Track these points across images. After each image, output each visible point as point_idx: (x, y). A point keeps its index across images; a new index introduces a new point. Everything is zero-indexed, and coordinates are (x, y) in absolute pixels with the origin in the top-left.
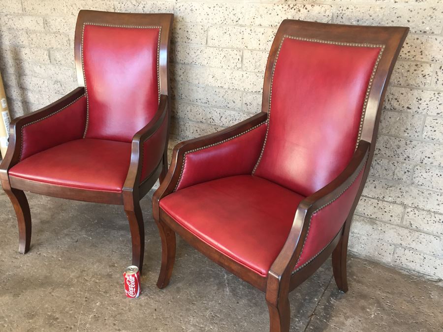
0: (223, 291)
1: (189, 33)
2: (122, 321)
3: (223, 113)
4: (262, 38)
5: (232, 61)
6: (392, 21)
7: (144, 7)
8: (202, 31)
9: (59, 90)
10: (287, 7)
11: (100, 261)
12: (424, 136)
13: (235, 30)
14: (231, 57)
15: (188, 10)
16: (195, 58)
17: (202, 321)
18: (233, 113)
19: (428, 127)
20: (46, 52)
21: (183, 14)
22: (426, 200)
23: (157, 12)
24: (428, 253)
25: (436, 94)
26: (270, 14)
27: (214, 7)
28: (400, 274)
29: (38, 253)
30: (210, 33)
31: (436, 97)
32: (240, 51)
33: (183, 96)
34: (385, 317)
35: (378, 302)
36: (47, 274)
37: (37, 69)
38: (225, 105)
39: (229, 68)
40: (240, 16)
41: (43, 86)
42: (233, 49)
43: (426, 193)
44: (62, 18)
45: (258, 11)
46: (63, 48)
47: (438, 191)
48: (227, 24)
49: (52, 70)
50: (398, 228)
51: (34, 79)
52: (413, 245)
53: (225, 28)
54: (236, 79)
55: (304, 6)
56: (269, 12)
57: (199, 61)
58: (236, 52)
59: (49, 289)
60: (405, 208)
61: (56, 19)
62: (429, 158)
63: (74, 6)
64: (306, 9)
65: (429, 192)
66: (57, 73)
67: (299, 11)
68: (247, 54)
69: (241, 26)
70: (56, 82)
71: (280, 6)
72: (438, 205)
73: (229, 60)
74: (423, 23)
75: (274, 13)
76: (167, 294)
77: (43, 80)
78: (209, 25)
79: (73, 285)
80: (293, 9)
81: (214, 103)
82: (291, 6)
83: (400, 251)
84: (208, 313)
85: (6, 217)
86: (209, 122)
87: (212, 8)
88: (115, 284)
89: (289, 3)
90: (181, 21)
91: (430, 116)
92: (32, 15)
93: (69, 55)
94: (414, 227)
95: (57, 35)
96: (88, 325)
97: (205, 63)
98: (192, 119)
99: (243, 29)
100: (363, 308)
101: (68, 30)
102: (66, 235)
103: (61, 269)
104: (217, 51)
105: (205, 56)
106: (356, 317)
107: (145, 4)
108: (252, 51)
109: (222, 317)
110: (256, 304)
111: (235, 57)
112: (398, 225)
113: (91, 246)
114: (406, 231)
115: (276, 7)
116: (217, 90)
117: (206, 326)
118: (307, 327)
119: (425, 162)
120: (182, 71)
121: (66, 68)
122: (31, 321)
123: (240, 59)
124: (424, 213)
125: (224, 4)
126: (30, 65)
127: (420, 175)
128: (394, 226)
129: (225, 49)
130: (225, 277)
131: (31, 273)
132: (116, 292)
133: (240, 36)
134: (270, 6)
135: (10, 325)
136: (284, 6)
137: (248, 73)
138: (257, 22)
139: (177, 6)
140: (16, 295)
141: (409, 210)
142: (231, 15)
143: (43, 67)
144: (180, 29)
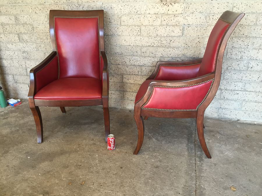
0: (152, 140)
1: (110, 19)
2: (113, 160)
3: (131, 59)
4: (150, 19)
5: (135, 32)
6: (211, 9)
7: (83, 7)
8: (118, 18)
9: (26, 56)
10: (162, 4)
11: (85, 139)
12: (227, 57)
13: (136, 17)
14: (134, 30)
15: (109, 8)
16: (114, 32)
17: (150, 153)
18: (136, 57)
19: (229, 53)
20: (16, 36)
21: (107, 10)
22: (230, 85)
23: (91, 9)
24: (232, 109)
25: (231, 39)
26: (154, 8)
27: (124, 6)
28: (221, 121)
29: (49, 141)
30: (122, 19)
31: (231, 40)
32: (139, 27)
33: (108, 52)
34: (224, 137)
35: (218, 132)
36: (61, 149)
37: (10, 46)
38: (132, 54)
39: (134, 35)
40: (138, 10)
41: (14, 55)
42: (135, 26)
43: (230, 82)
44: (28, 16)
45: (148, 7)
46: (28, 32)
47: (234, 80)
48: (132, 14)
49: (21, 45)
50: (219, 100)
51: (7, 52)
52: (226, 107)
53: (130, 16)
54: (137, 40)
55: (171, 4)
56: (154, 7)
57: (116, 33)
58: (137, 27)
59: (67, 155)
60: (221, 91)
61: (24, 16)
62: (230, 66)
63: (37, 8)
64: (172, 5)
65: (231, 82)
66: (25, 47)
67: (168, 6)
68: (143, 28)
69: (139, 14)
70: (24, 52)
71: (159, 4)
72: (235, 86)
73: (133, 31)
74: (224, 9)
75: (156, 8)
76: (127, 146)
77: (14, 52)
78: (122, 15)
79: (78, 151)
80: (166, 5)
81: (126, 54)
82: (165, 4)
83: (220, 110)
84: (151, 149)
85: (16, 129)
86: (123, 64)
87: (123, 7)
88: (100, 147)
89: (163, 2)
90: (106, 14)
91: (229, 48)
92: (6, 15)
93: (33, 36)
94: (226, 98)
95: (24, 25)
96: (98, 165)
97: (120, 34)
98: (113, 63)
99: (140, 16)
100: (214, 135)
101: (32, 22)
102: (58, 131)
103: (67, 146)
104: (127, 28)
105: (120, 30)
106: (212, 139)
107: (84, 6)
108: (145, 26)
109: (158, 149)
110: (169, 142)
111: (136, 29)
112: (219, 99)
113: (75, 134)
114: (223, 101)
115: (157, 5)
116: (127, 47)
117: (153, 154)
118: (195, 146)
119: (228, 69)
120: (107, 39)
121: (31, 44)
122: (68, 169)
123: (140, 31)
124: (230, 91)
125: (130, 4)
126: (4, 44)
127: (227, 74)
128: (217, 100)
129: (131, 26)
130: (150, 135)
131: (52, 150)
132: (102, 149)
133: (139, 19)
134: (154, 4)
135: (58, 173)
136: (161, 4)
137: (144, 37)
138: (148, 12)
139: (103, 6)
140: (51, 161)
141: (223, 91)
142: (134, 10)
143: (14, 44)
144: (105, 17)
